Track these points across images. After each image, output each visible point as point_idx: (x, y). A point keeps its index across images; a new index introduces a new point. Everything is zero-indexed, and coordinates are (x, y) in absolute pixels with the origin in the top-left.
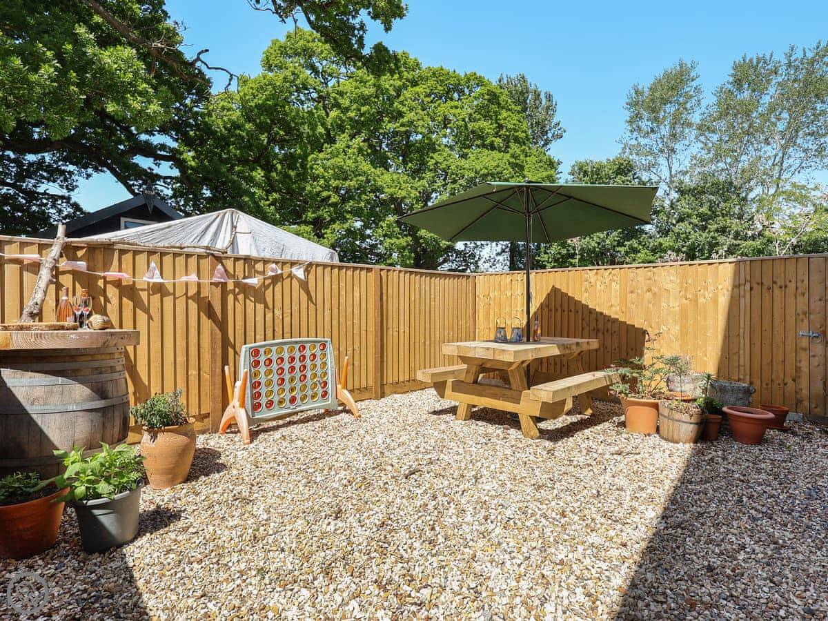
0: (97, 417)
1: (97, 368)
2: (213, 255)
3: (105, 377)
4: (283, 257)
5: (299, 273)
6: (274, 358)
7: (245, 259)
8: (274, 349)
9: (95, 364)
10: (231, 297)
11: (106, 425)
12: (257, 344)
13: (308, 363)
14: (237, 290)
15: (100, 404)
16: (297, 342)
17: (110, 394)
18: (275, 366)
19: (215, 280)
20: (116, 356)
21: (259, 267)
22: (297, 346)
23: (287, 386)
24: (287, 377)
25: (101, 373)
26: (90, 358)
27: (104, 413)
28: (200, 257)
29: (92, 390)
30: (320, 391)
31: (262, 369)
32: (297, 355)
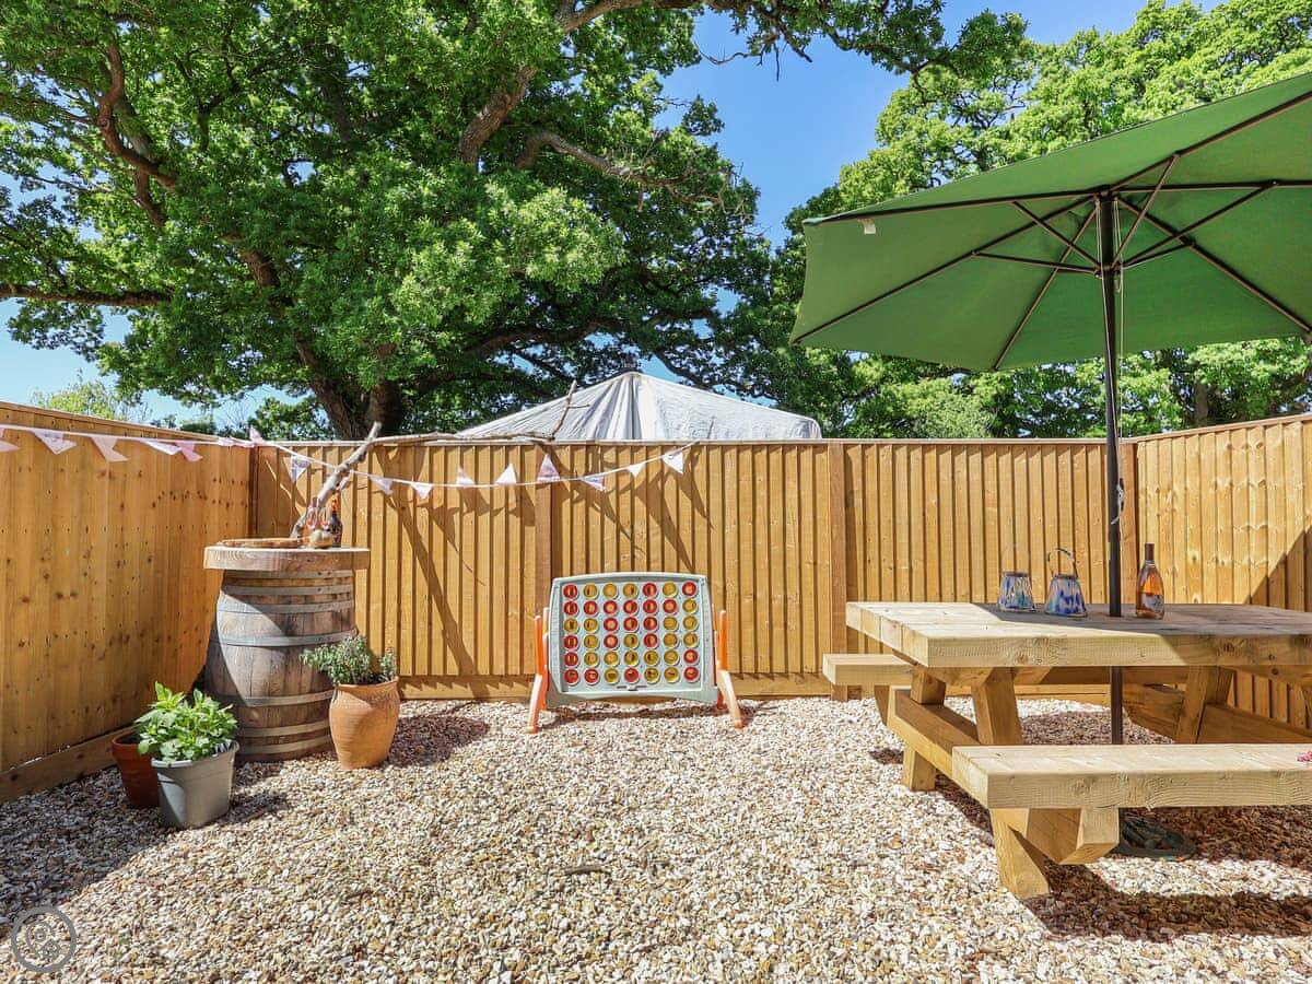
0: (278, 657)
1: (284, 597)
2: (541, 444)
3: (296, 608)
4: (712, 438)
5: (676, 462)
6: (601, 601)
7: (587, 446)
8: (600, 587)
9: (282, 591)
10: (566, 505)
11: (290, 669)
12: (574, 578)
13: (661, 616)
14: (576, 494)
15: (284, 641)
16: (640, 579)
17: (299, 630)
18: (601, 616)
19: (541, 479)
20: (317, 583)
21: (610, 456)
22: (640, 586)
23: (622, 650)
24: (622, 634)
25: (290, 603)
26: (276, 583)
27: (288, 653)
28: (524, 448)
29: (276, 623)
30: (683, 666)
31: (581, 618)
32: (641, 600)
